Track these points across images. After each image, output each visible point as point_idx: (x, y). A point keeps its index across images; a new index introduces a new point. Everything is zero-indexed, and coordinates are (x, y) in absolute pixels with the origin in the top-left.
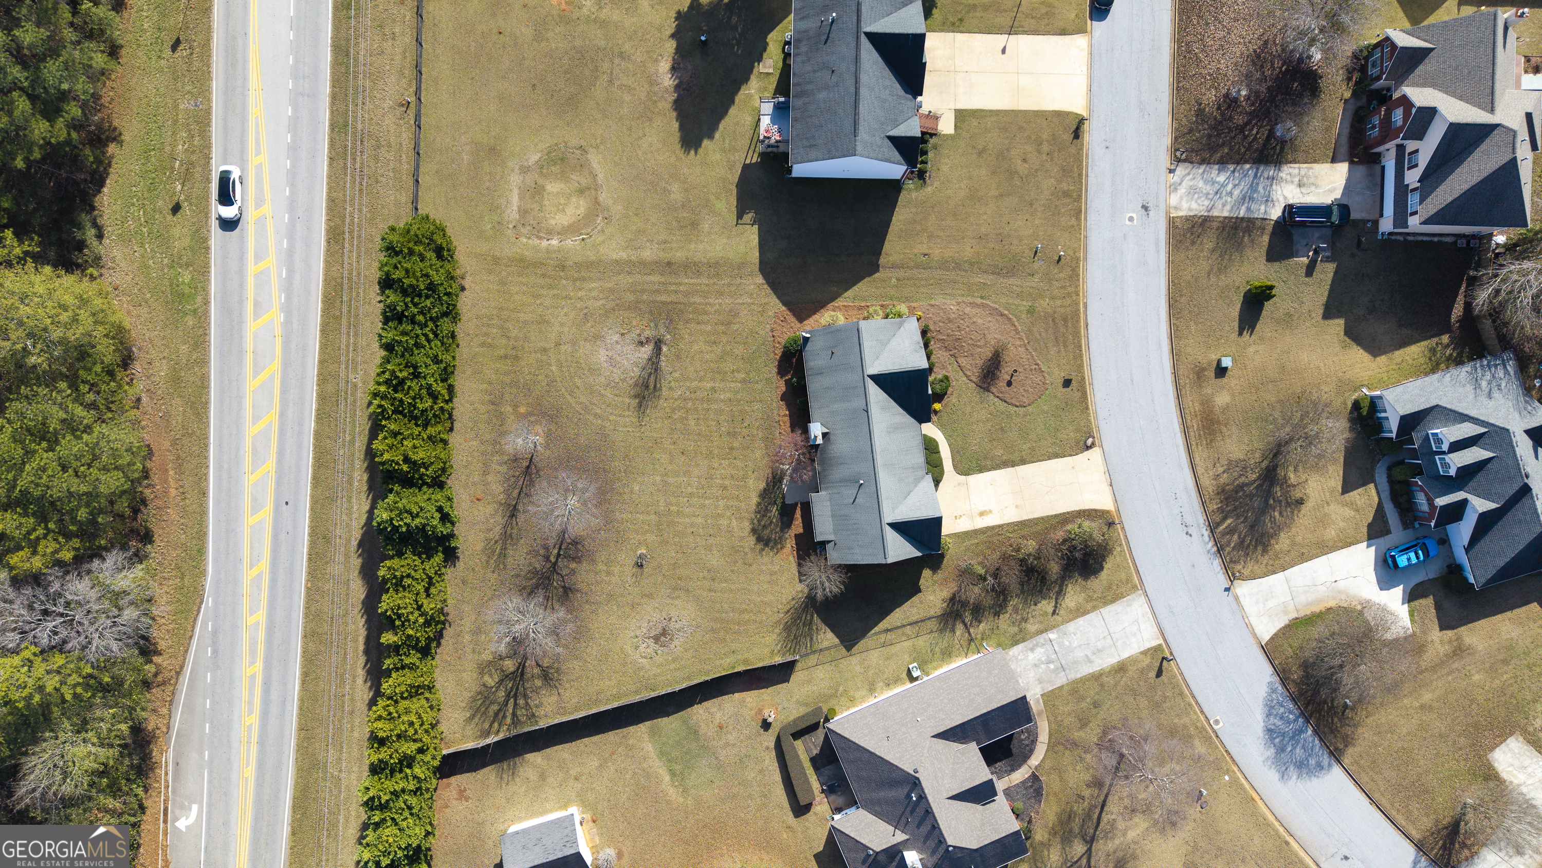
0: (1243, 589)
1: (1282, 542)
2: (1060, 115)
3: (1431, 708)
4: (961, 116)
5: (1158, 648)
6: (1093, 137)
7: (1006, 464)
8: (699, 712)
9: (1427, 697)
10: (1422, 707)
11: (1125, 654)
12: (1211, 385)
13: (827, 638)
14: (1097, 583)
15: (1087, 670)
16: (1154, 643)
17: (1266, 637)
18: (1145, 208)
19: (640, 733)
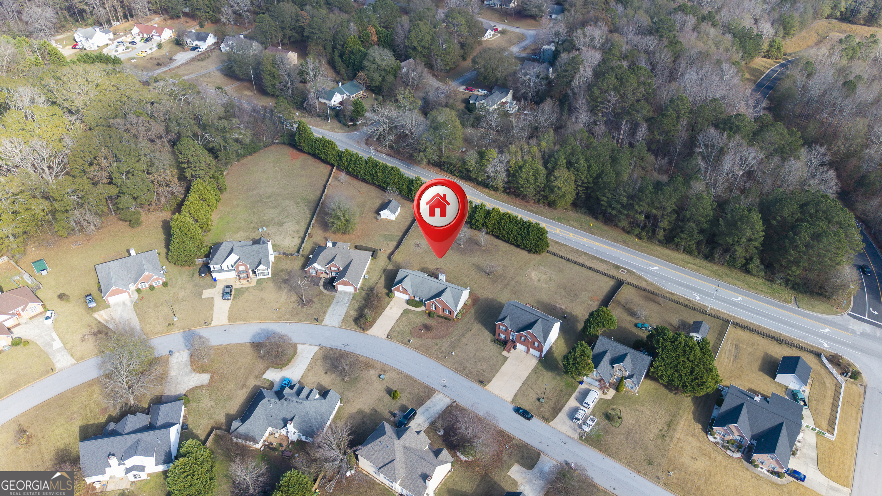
0: (316, 348)
1: (319, 363)
2: (489, 381)
3: (238, 369)
4: (506, 359)
5: (321, 322)
6: (476, 386)
7: (400, 318)
8: (395, 244)
9: (242, 370)
10: (241, 368)
11: (327, 315)
12: (378, 371)
13: (390, 267)
14: (351, 320)
15: (332, 306)
16: (324, 322)
17: (299, 346)
18: (445, 386)
19: (400, 234)
